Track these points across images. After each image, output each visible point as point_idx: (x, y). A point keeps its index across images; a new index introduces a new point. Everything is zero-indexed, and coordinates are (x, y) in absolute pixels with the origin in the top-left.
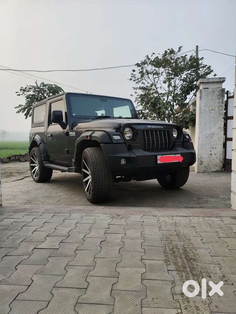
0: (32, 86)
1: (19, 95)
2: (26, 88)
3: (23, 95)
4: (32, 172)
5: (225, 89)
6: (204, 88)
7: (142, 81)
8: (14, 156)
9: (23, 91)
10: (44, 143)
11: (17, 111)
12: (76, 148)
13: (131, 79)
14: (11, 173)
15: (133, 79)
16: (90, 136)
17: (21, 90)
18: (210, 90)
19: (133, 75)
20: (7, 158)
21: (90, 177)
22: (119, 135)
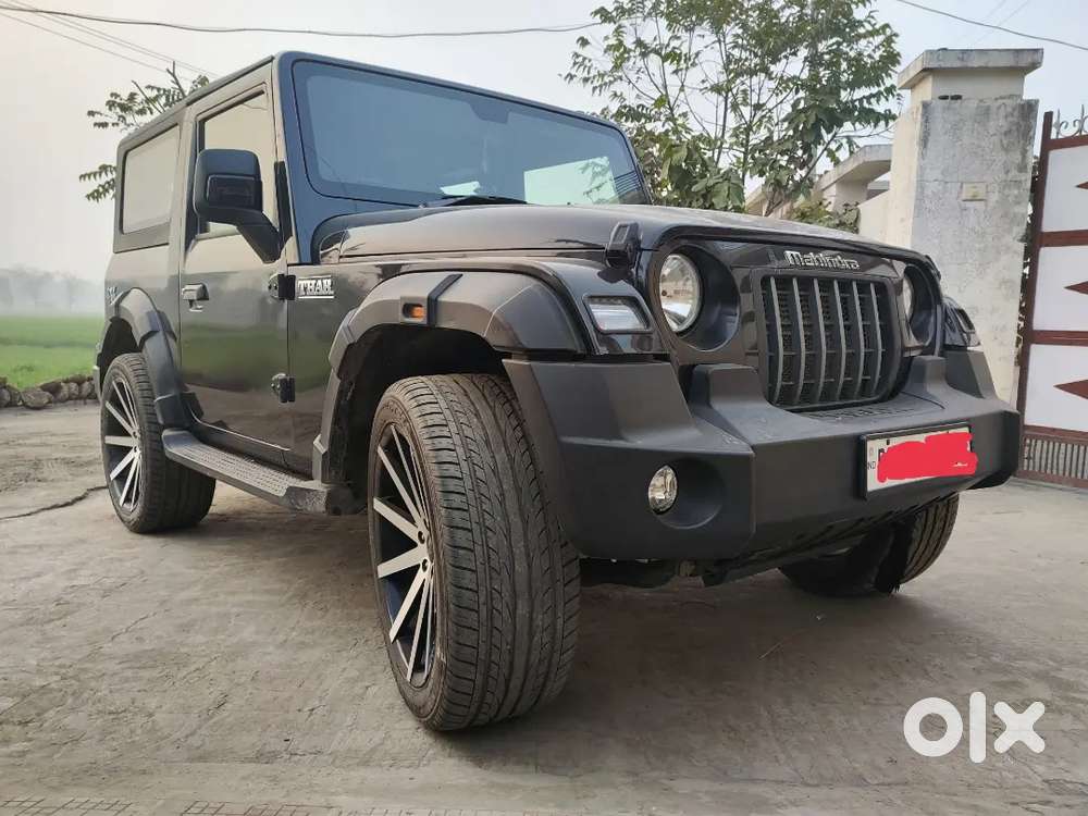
0: (159, 90)
1: (104, 125)
2: (132, 97)
3: (122, 125)
4: (114, 474)
5: (1037, 102)
6: (943, 94)
7: (614, 88)
8: (73, 380)
9: (118, 110)
10: (168, 331)
11: (90, 191)
12: (333, 373)
13: (571, 77)
14: (37, 464)
15: (581, 74)
16: (433, 303)
17: (111, 105)
18: (969, 105)
19: (580, 59)
20: (45, 388)
21: (419, 554)
22: (631, 302)
